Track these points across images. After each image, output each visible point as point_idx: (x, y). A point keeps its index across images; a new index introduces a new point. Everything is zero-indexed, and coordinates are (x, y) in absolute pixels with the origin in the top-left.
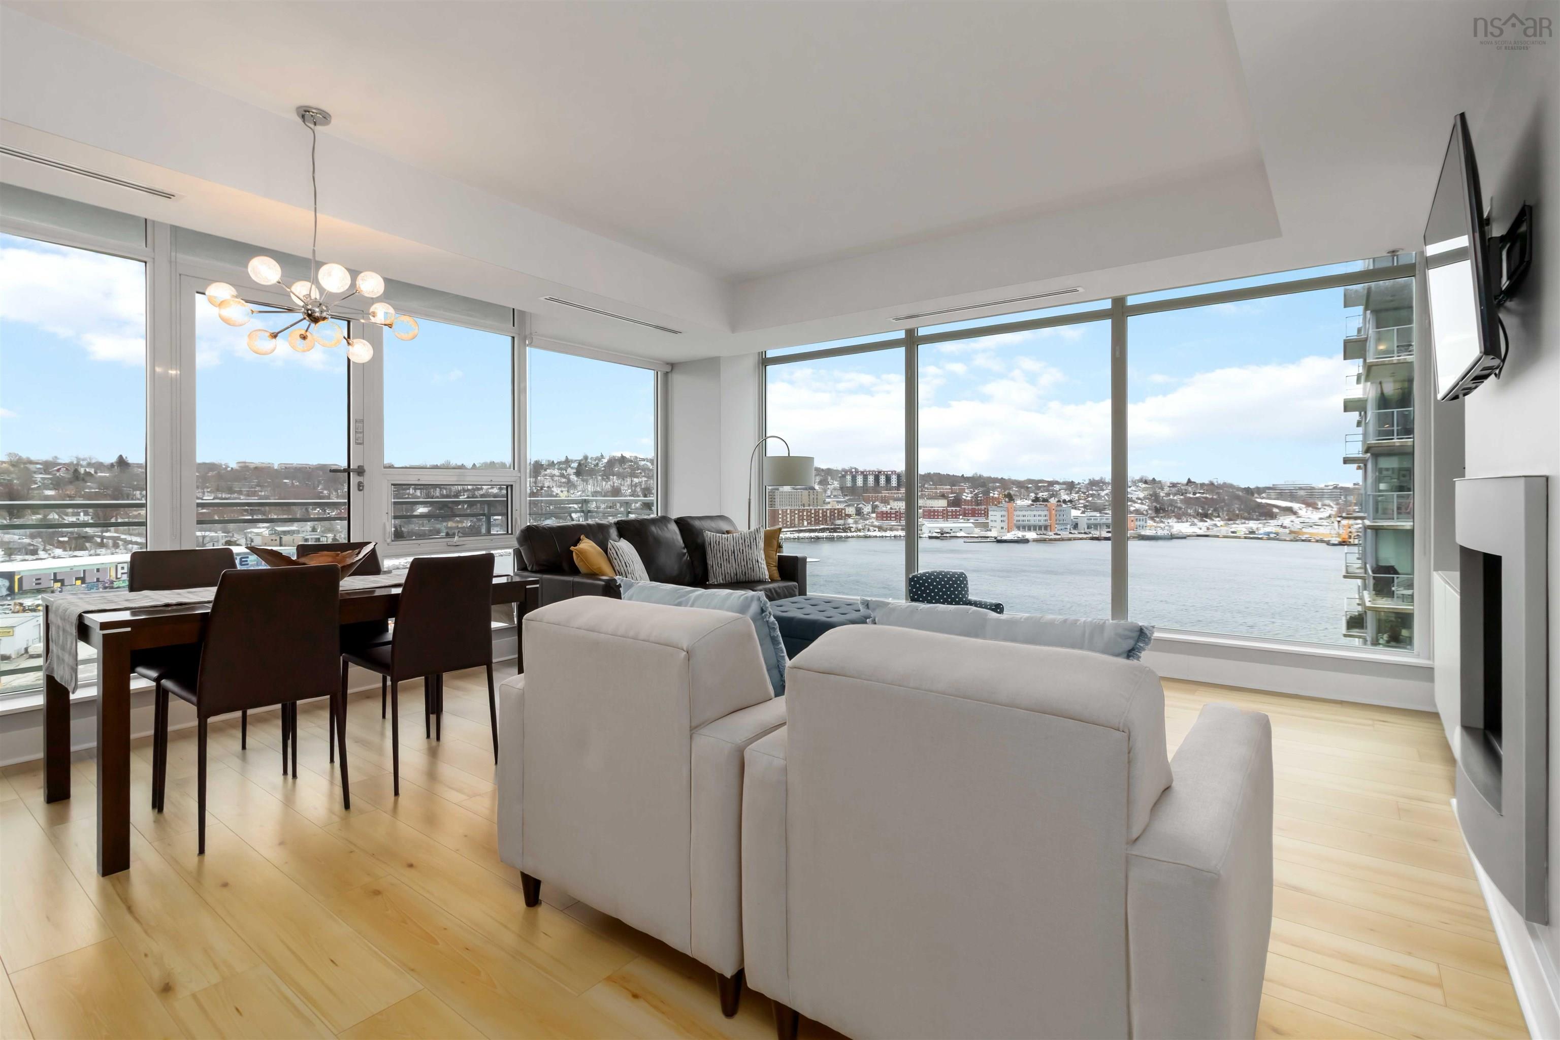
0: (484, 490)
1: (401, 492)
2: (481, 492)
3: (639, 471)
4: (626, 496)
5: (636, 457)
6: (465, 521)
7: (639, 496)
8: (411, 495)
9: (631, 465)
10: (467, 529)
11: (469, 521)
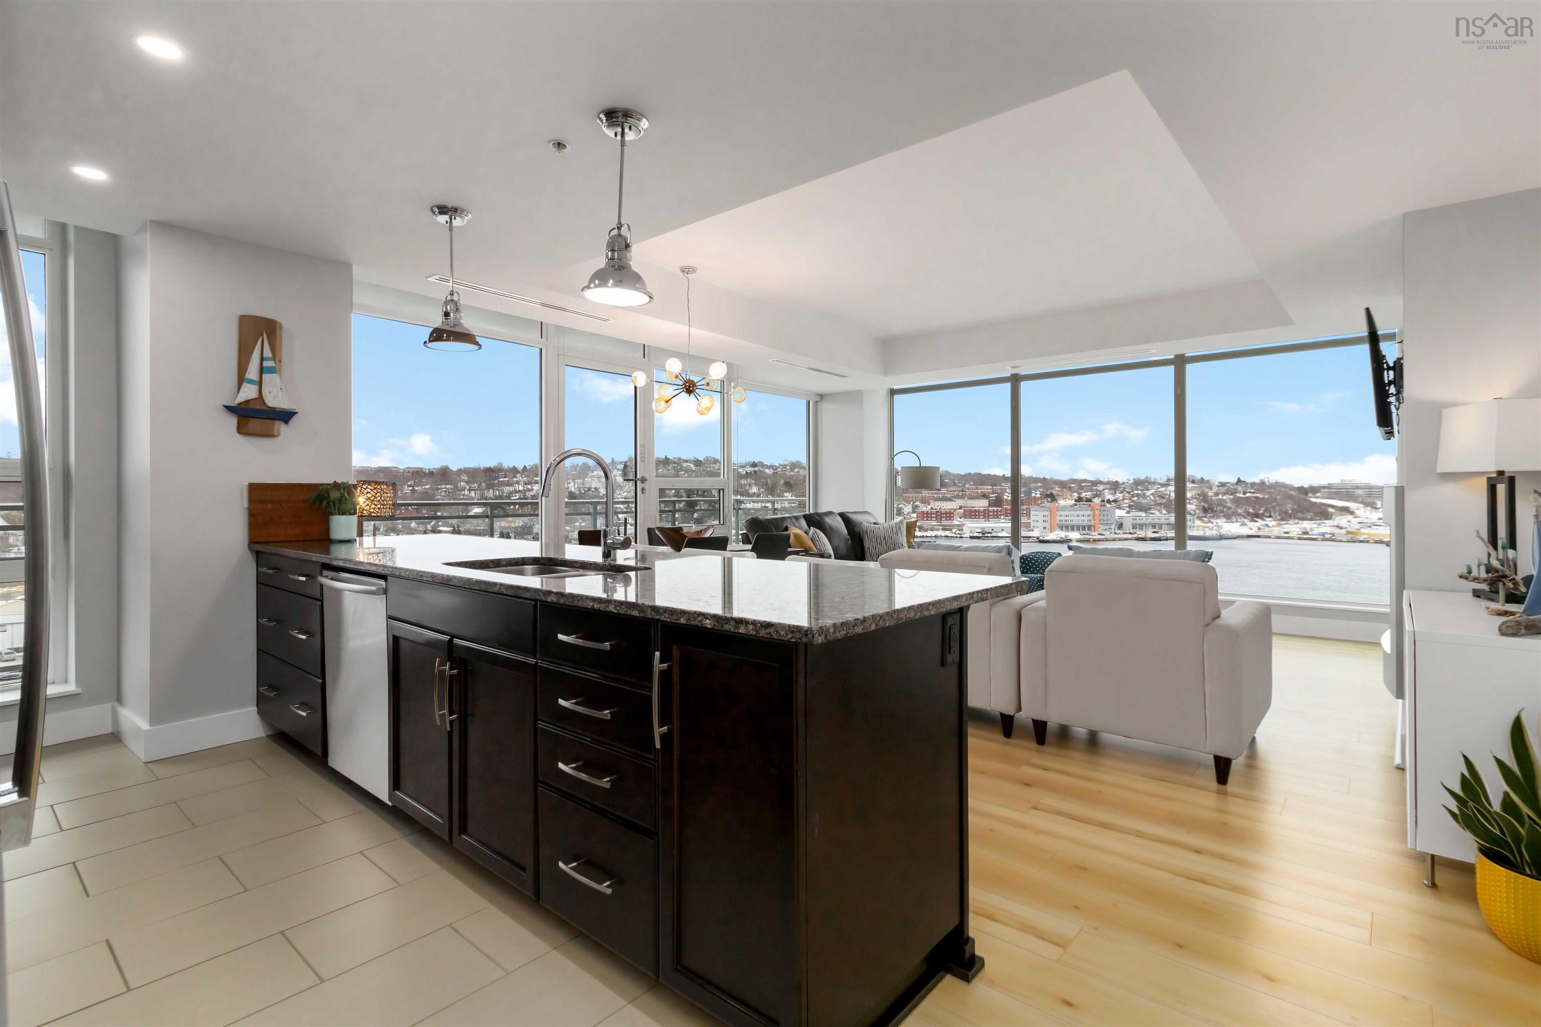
0: (534, 491)
1: (457, 493)
2: (532, 493)
3: (683, 472)
4: (669, 497)
5: (680, 459)
6: (517, 521)
7: (682, 497)
8: (466, 496)
9: (675, 467)
10: (519, 529)
11: (521, 521)
